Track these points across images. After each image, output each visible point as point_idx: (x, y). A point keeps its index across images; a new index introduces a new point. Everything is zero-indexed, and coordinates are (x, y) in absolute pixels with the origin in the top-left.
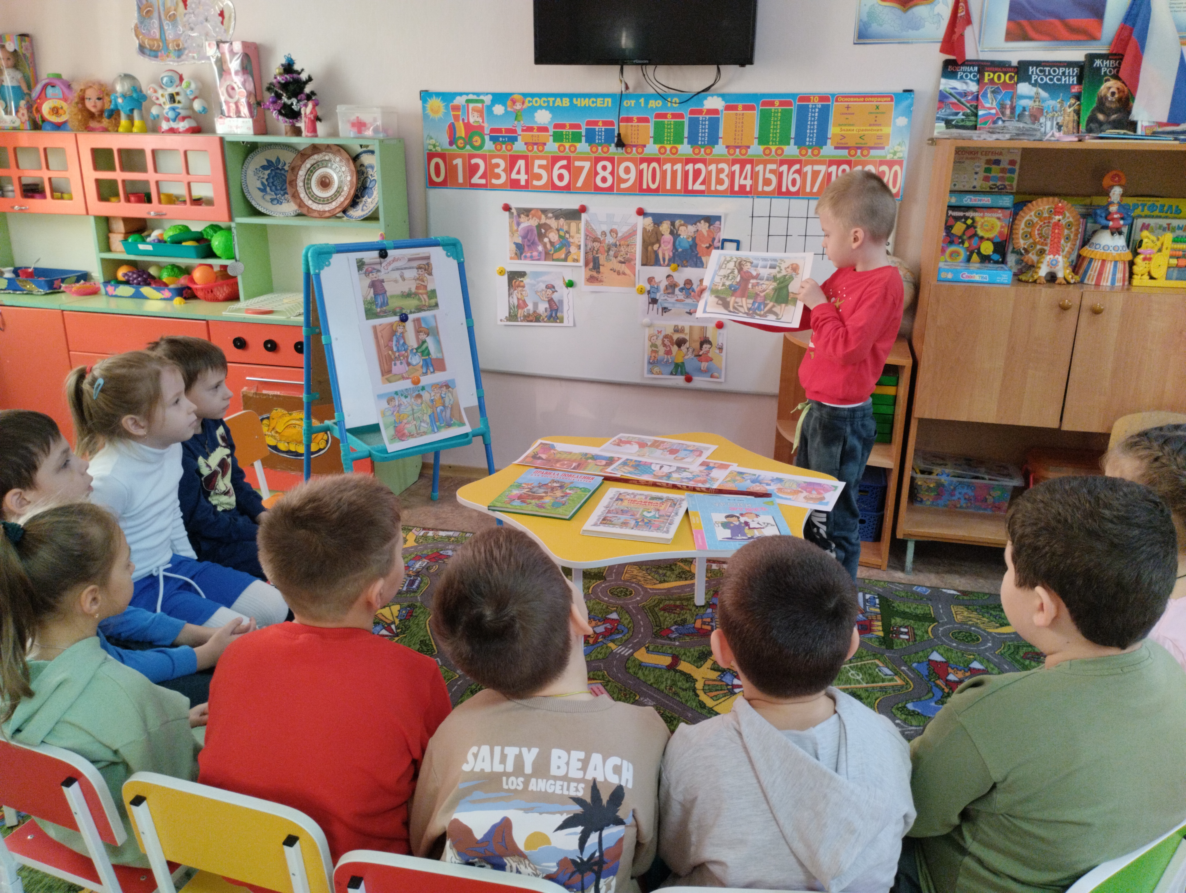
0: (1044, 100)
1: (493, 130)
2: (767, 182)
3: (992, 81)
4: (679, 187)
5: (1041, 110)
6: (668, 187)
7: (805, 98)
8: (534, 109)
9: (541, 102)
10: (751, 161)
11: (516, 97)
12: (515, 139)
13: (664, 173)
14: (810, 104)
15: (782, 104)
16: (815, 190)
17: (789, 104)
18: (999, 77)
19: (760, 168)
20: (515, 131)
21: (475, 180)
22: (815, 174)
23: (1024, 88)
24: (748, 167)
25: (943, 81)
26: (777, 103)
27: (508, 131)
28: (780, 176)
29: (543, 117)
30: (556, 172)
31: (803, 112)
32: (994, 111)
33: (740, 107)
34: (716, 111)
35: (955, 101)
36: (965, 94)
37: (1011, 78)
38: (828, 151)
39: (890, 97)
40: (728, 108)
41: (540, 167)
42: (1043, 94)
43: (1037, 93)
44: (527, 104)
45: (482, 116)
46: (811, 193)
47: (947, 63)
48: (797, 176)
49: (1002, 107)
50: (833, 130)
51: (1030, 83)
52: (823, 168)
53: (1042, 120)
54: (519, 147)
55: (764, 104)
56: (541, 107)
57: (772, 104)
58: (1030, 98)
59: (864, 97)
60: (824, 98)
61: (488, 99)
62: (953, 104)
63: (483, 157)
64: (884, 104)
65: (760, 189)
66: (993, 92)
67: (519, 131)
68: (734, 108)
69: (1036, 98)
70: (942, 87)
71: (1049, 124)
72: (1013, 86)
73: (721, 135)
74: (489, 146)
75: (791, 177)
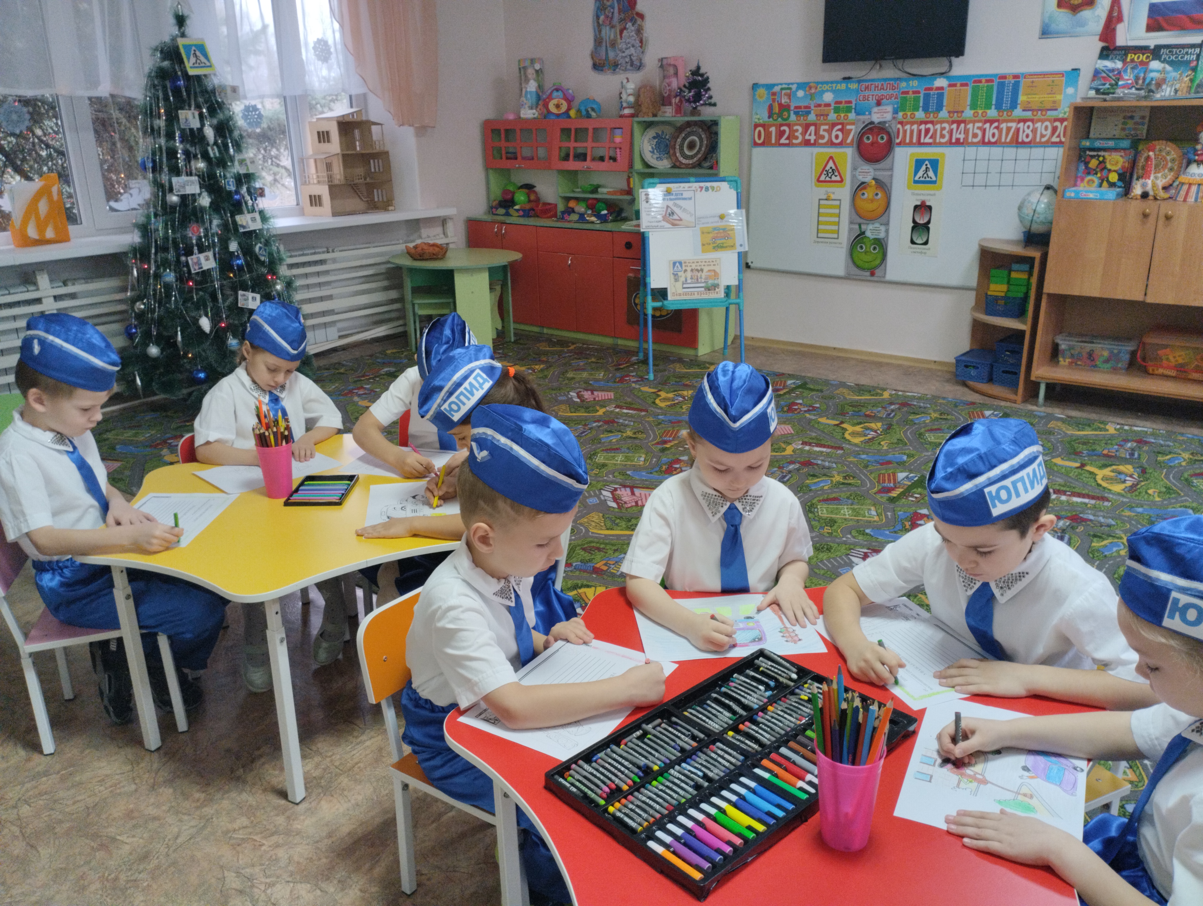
0: (1168, 73)
1: (796, 107)
2: (975, 135)
3: (1132, 60)
4: (914, 140)
5: (1164, 80)
6: (908, 141)
7: (1003, 77)
8: (823, 92)
9: (827, 87)
10: (964, 122)
11: (812, 84)
12: (809, 113)
13: (905, 132)
14: (1007, 81)
15: (987, 81)
16: (1008, 140)
17: (992, 81)
18: (1138, 58)
19: (970, 126)
20: (809, 107)
21: (783, 141)
22: (1009, 129)
23: (1155, 65)
24: (962, 125)
25: (1099, 61)
26: (984, 81)
27: (806, 107)
28: (984, 131)
29: (828, 97)
30: (834, 133)
31: (1001, 86)
32: (1130, 82)
33: (958, 85)
34: (942, 88)
35: (1104, 75)
36: (1113, 70)
37: (1148, 57)
38: (1018, 112)
39: (1062, 74)
40: (950, 85)
41: (824, 130)
42: (1168, 68)
43: (1164, 68)
44: (819, 89)
45: (790, 99)
46: (1005, 143)
47: (1103, 49)
48: (996, 131)
49: (1137, 78)
50: (1022, 98)
51: (1160, 60)
52: (1013, 125)
53: (1164, 87)
54: (812, 117)
55: (975, 82)
56: (827, 91)
57: (980, 82)
58: (1157, 71)
59: (1044, 75)
60: (1016, 77)
61: (794, 87)
62: (1104, 78)
63: (789, 125)
64: (1057, 79)
65: (970, 140)
66: (1132, 68)
67: (812, 107)
68: (954, 85)
69: (1163, 71)
70: (1097, 66)
71: (1169, 89)
72: (1147, 64)
73: (945, 104)
74: (793, 118)
75: (992, 132)
